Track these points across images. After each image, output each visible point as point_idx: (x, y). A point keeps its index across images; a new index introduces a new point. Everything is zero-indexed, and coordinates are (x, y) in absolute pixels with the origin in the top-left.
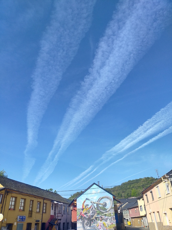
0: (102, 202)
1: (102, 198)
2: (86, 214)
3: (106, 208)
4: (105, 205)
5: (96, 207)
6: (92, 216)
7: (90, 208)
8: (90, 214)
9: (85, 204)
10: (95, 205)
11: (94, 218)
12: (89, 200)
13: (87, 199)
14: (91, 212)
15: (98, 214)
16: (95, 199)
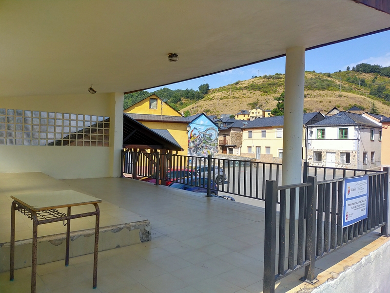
0: (208, 133)
1: (209, 129)
2: (193, 142)
3: (212, 138)
4: (211, 136)
5: (203, 137)
7: (197, 137)
9: (193, 133)
11: (200, 146)
12: (196, 129)
13: (195, 128)
15: (204, 143)
16: (203, 129)
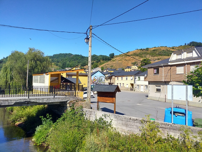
2: (95, 82)
4: (102, 79)
6: (97, 83)
8: (96, 82)
9: (95, 78)
10: (98, 79)
12: (96, 77)
13: (95, 76)
14: (97, 81)
15: (99, 82)
